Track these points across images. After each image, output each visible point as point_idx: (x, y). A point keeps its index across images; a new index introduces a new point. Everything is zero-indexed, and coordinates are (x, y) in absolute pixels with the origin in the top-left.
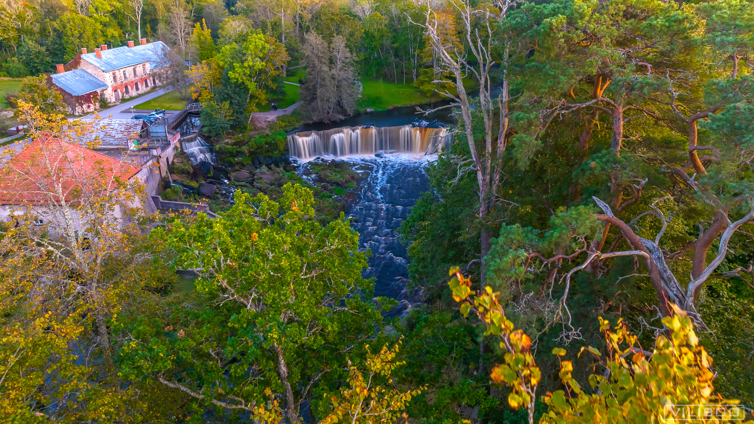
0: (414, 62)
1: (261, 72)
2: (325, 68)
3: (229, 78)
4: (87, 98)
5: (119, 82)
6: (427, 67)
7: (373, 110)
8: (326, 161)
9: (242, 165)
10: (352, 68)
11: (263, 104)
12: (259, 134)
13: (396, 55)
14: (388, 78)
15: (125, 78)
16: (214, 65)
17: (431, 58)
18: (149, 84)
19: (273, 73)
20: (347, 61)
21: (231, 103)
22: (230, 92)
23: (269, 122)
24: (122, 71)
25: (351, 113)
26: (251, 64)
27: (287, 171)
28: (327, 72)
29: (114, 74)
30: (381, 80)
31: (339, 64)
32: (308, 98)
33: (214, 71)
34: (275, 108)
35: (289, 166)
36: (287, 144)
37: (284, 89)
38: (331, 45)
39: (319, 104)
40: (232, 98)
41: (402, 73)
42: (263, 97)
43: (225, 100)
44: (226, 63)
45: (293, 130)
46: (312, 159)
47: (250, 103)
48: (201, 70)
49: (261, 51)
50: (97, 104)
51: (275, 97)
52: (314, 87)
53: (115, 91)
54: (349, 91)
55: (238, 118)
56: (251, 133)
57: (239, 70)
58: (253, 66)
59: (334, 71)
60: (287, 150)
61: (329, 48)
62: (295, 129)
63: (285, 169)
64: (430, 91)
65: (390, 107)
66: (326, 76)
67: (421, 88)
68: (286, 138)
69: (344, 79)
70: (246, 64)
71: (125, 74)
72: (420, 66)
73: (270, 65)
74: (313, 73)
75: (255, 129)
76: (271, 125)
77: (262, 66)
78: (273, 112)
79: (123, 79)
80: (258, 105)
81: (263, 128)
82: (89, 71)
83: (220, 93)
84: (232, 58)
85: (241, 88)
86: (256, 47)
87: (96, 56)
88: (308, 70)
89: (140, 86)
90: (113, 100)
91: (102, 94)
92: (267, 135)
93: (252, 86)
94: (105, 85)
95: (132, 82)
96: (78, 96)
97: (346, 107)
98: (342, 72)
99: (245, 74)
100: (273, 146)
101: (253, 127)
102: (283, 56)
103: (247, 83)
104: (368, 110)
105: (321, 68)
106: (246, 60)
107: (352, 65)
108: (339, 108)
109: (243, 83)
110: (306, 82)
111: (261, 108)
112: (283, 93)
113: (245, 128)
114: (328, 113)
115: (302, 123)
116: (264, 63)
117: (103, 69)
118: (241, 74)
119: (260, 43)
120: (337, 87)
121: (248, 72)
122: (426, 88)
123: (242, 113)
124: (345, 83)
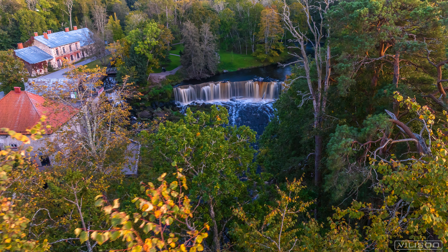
0: (252, 40)
1: (155, 47)
2: (197, 44)
3: (135, 51)
4: (39, 66)
5: (60, 54)
6: (261, 43)
7: (227, 71)
8: (199, 104)
9: (145, 108)
10: (214, 44)
11: (157, 68)
12: (155, 87)
13: (241, 36)
14: (236, 51)
15: (64, 52)
16: (125, 43)
17: (264, 38)
18: (80, 56)
19: (163, 47)
20: (211, 39)
21: (136, 67)
22: (136, 60)
23: (161, 79)
24: (62, 47)
25: (214, 72)
26: (149, 42)
27: (174, 111)
28: (198, 47)
29: (57, 49)
30: (232, 52)
31: (206, 42)
32: (186, 64)
33: (125, 47)
34: (164, 71)
35: (175, 108)
36: (173, 94)
37: (170, 58)
38: (200, 30)
39: (193, 67)
40: (137, 64)
41: (245, 47)
42: (157, 63)
43: (132, 65)
44: (133, 41)
45: (177, 84)
46: (190, 103)
47: (148, 67)
48: (116, 46)
49: (155, 33)
50: (46, 69)
51: (164, 64)
52: (190, 56)
53: (58, 60)
54: (212, 59)
55: (141, 77)
56: (150, 87)
57: (142, 46)
58: (151, 43)
59: (203, 46)
60: (173, 97)
61: (199, 31)
62: (178, 83)
63: (172, 109)
64: (263, 59)
65: (239, 69)
66: (198, 49)
67: (258, 56)
68: (173, 89)
69: (209, 51)
70: (146, 42)
71: (64, 50)
72: (256, 43)
73: (161, 42)
74: (189, 47)
75: (152, 84)
76: (162, 81)
77: (156, 43)
78: (163, 73)
79: (63, 53)
80: (154, 68)
81: (157, 84)
82: (40, 47)
83: (129, 61)
84: (136, 38)
85: (143, 57)
86: (152, 31)
87: (44, 38)
88: (186, 46)
89: (74, 57)
90: (57, 66)
91: (49, 63)
92: (160, 88)
93: (150, 56)
94: (51, 57)
95: (69, 55)
96: (34, 64)
97: (211, 69)
98: (208, 47)
99: (145, 49)
100: (164, 95)
101: (150, 83)
102: (169, 37)
103: (147, 54)
104: (225, 71)
105: (194, 44)
106: (146, 39)
107: (214, 42)
108: (206, 70)
109: (144, 54)
110: (185, 54)
111: (156, 70)
112: (169, 61)
113: (146, 83)
114: (199, 73)
115: (183, 79)
116: (157, 41)
117: (50, 46)
118: (143, 48)
119: (155, 29)
120: (205, 56)
121: (147, 47)
122: (261, 56)
123: (143, 74)
124: (209, 53)
